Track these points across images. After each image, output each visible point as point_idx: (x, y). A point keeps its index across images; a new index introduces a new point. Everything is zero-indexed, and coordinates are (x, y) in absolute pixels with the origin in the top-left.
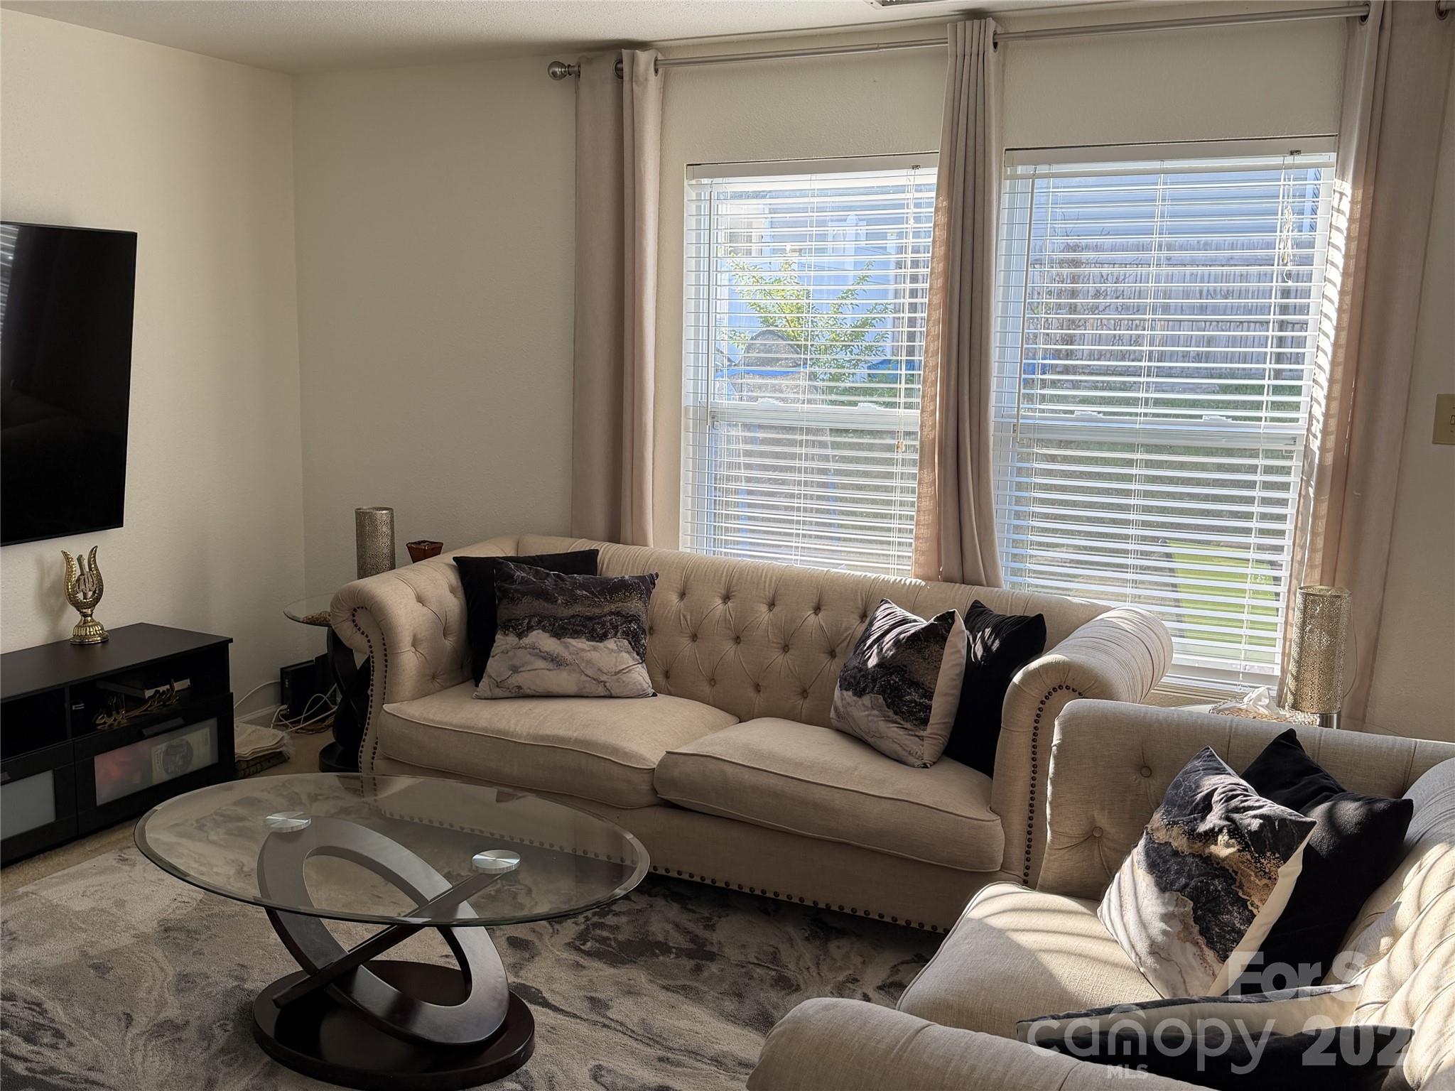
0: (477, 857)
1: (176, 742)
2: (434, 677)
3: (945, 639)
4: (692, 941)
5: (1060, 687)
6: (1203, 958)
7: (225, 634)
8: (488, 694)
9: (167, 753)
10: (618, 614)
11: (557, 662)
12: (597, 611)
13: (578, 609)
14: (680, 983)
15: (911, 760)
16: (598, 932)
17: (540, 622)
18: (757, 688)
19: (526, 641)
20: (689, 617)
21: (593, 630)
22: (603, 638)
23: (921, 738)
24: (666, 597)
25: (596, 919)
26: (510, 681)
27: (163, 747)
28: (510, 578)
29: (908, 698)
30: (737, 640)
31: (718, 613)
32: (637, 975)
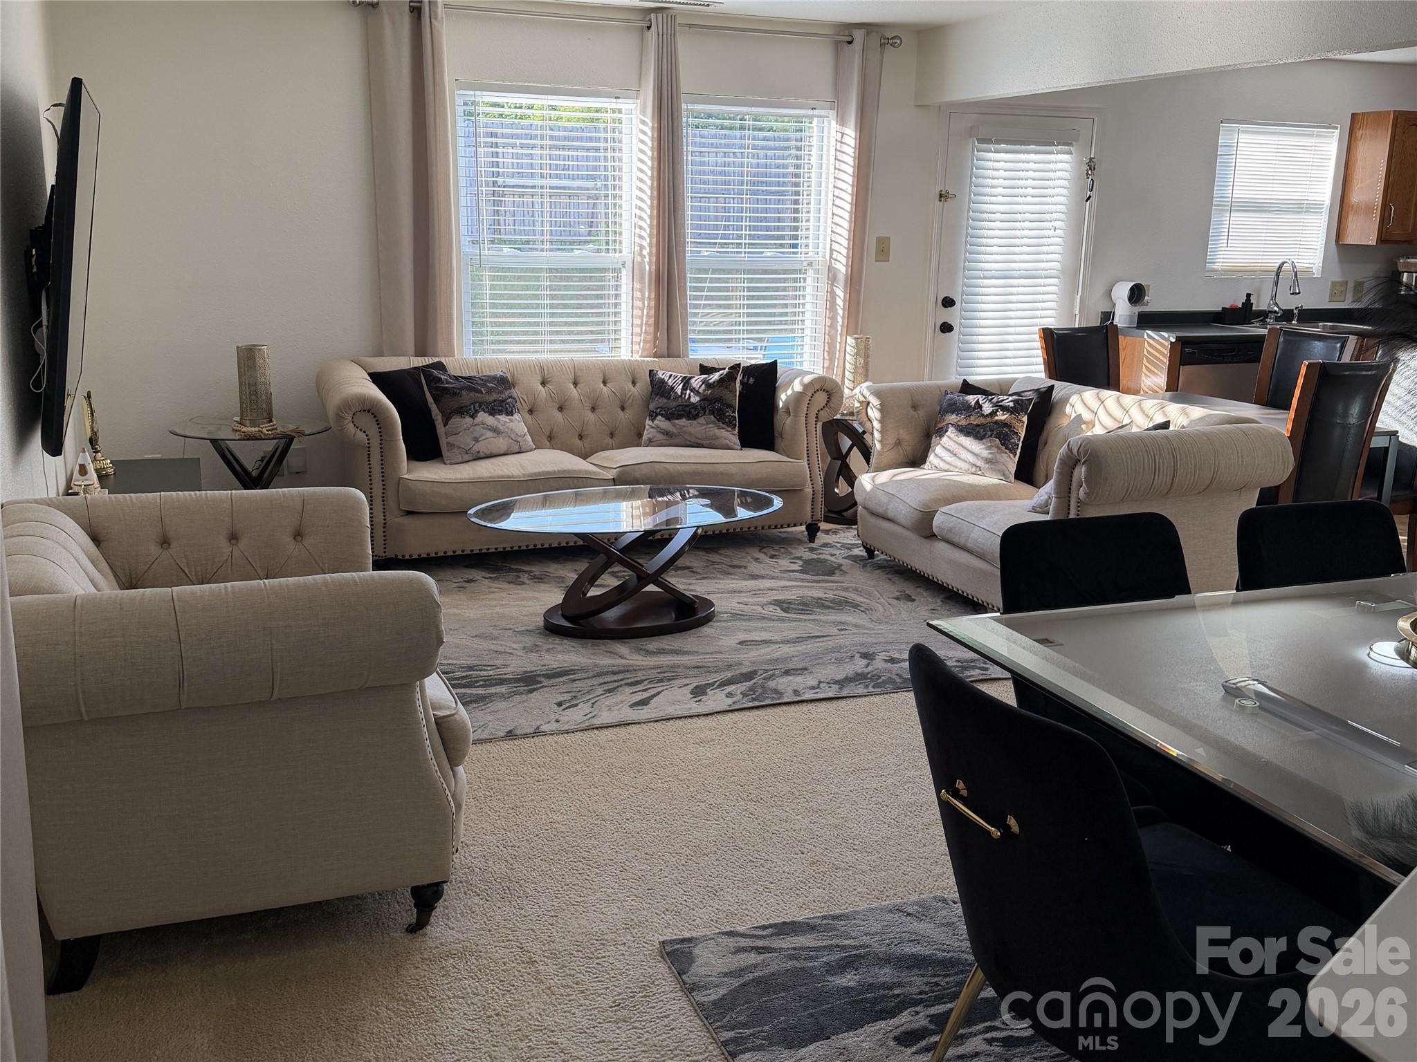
3: (736, 379)
8: (460, 460)
15: (736, 446)
17: (480, 407)
18: (581, 437)
20: (526, 399)
23: (735, 435)
26: (474, 448)
30: (561, 409)
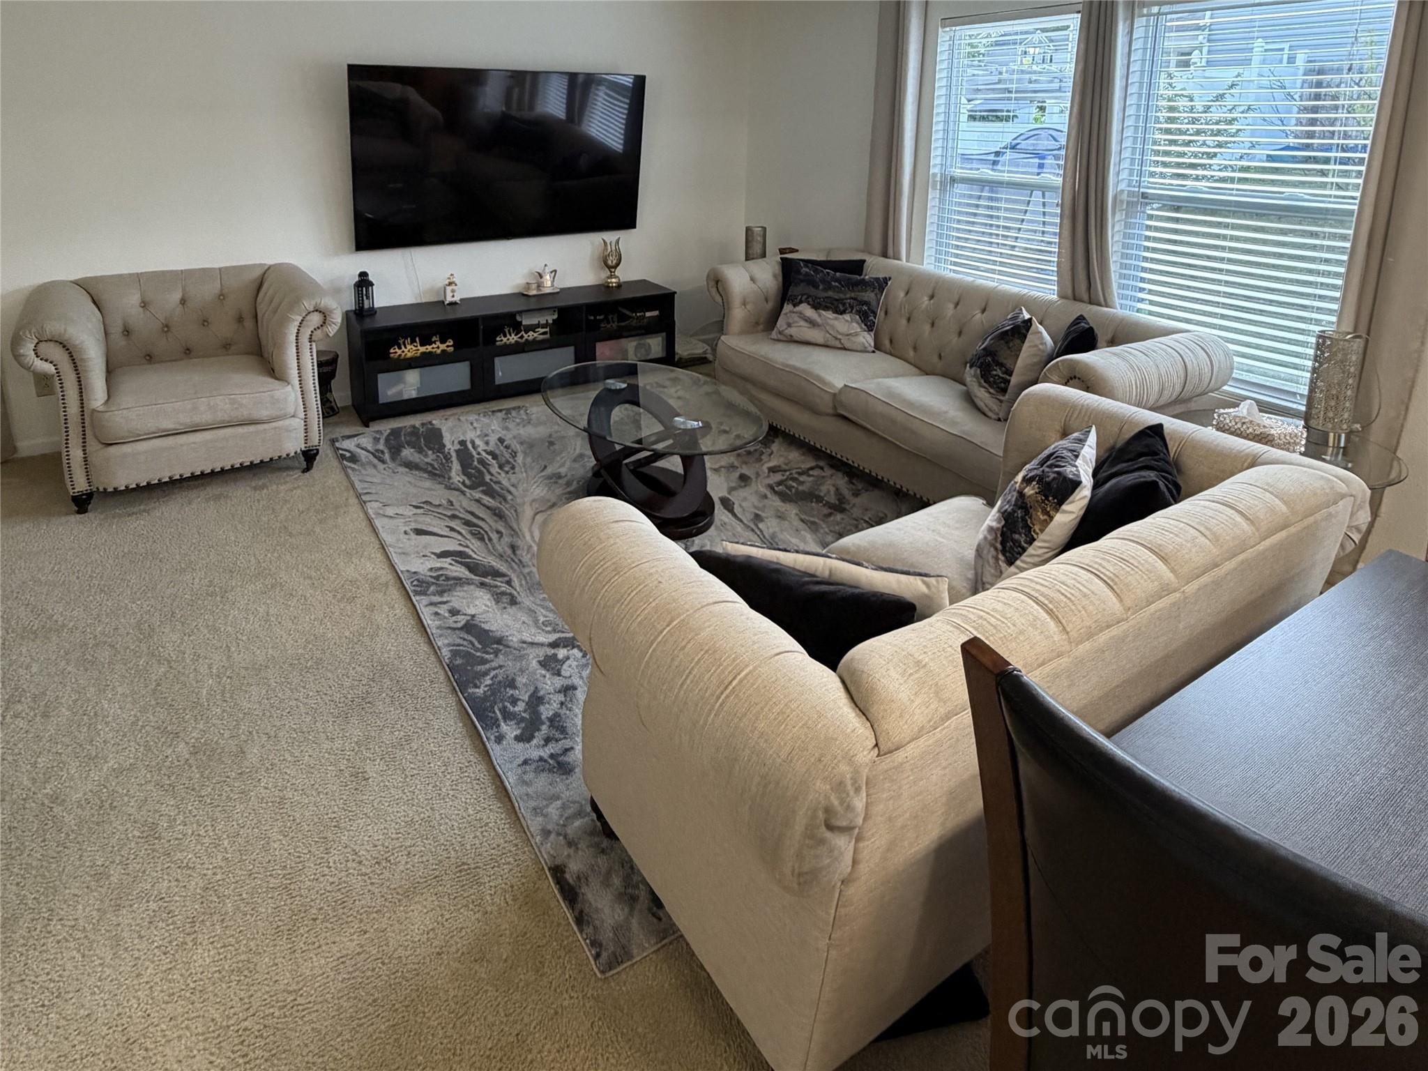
0: (676, 419)
1: (642, 342)
2: (757, 323)
3: (1025, 337)
4: (839, 500)
5: (1075, 377)
6: (997, 559)
7: (674, 290)
9: (636, 348)
10: (855, 299)
11: (813, 324)
12: (842, 296)
13: (830, 293)
14: (812, 519)
15: (990, 414)
16: (791, 482)
17: (807, 299)
18: (940, 357)
19: (797, 309)
20: (908, 307)
21: (838, 307)
22: (842, 313)
23: (1001, 401)
24: (896, 293)
25: (796, 476)
26: (789, 332)
27: (635, 343)
28: (798, 272)
29: (994, 373)
30: (932, 324)
31: (924, 306)
32: (792, 510)
